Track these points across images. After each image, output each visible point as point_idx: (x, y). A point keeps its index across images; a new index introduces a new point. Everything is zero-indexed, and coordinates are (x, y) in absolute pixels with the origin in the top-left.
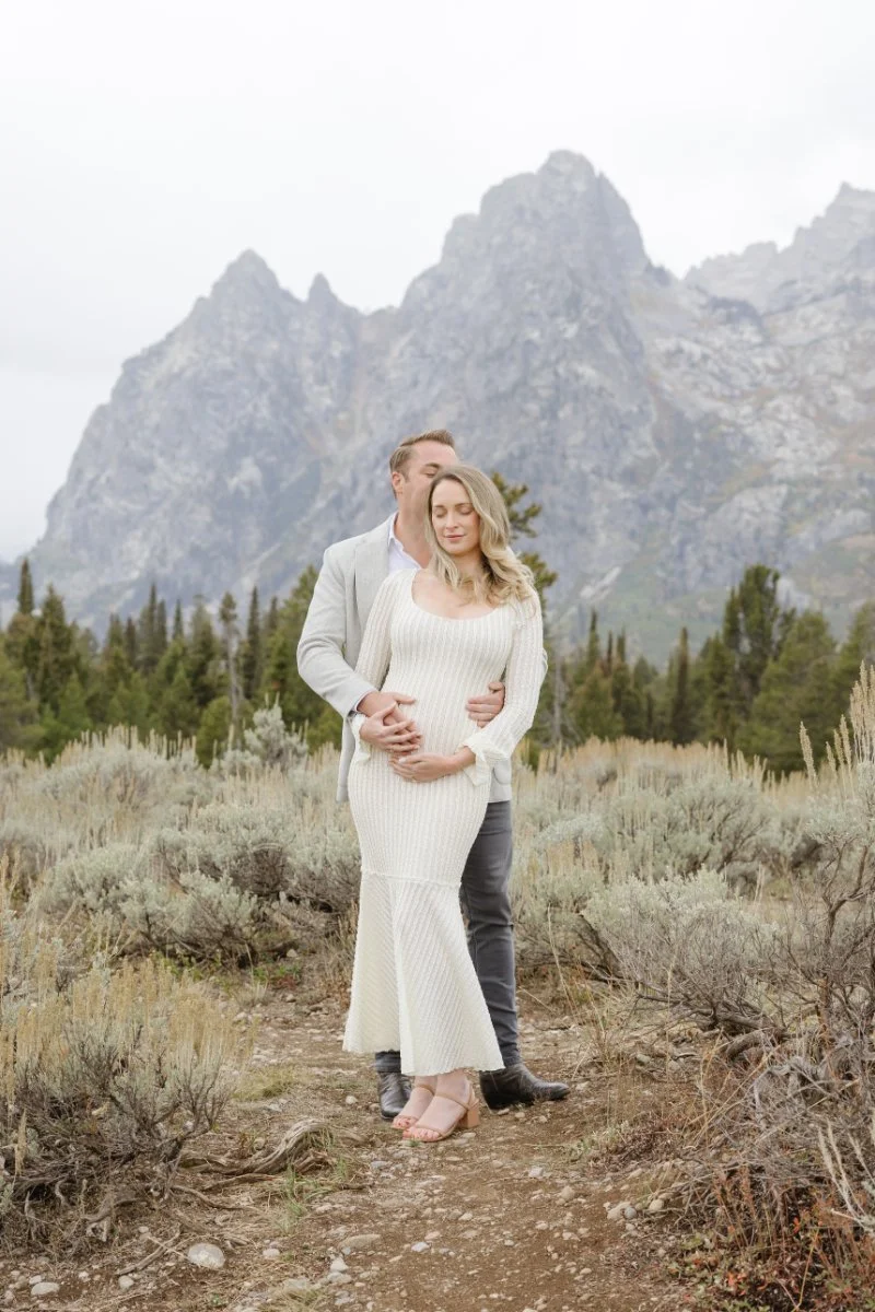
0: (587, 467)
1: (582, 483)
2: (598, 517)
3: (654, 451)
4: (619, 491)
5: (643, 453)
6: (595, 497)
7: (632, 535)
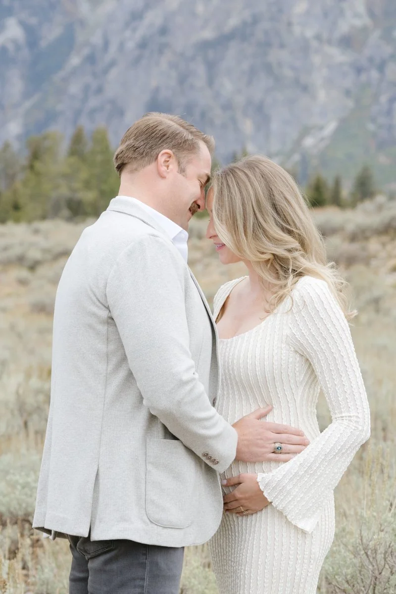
0: (309, 33)
1: (305, 48)
2: (318, 78)
3: (367, 21)
4: (339, 56)
5: (358, 23)
6: (316, 60)
7: (348, 93)
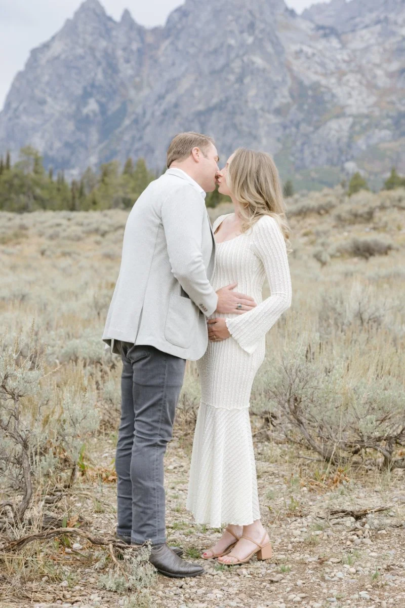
0: (257, 107)
1: (255, 115)
2: (262, 132)
3: (289, 100)
4: (273, 119)
5: (284, 101)
6: (261, 121)
7: (278, 140)
